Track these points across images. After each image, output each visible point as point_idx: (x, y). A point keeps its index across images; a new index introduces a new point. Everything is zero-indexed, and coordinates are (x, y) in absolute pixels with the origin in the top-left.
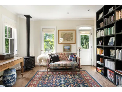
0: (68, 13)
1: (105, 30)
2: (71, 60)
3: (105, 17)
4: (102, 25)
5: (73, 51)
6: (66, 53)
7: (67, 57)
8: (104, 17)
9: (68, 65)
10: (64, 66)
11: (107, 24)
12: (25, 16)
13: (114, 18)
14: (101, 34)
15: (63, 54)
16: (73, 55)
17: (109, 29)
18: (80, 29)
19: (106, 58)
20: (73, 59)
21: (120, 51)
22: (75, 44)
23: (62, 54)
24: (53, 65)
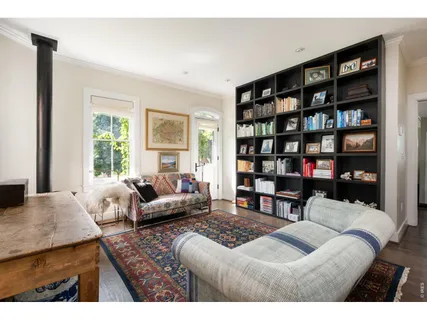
0: (186, 73)
1: (256, 125)
2: (185, 191)
3: (257, 102)
4: (248, 115)
5: (184, 168)
6: (167, 175)
7: (173, 186)
8: (254, 100)
9: (188, 203)
10: (179, 205)
11: (260, 116)
12: (33, 35)
13: (274, 109)
14: (248, 131)
15: (161, 178)
16: (186, 178)
17: (264, 125)
18: (197, 114)
19: (258, 177)
20: (190, 188)
21: (284, 161)
22: (187, 150)
23: (157, 178)
24: (153, 208)
